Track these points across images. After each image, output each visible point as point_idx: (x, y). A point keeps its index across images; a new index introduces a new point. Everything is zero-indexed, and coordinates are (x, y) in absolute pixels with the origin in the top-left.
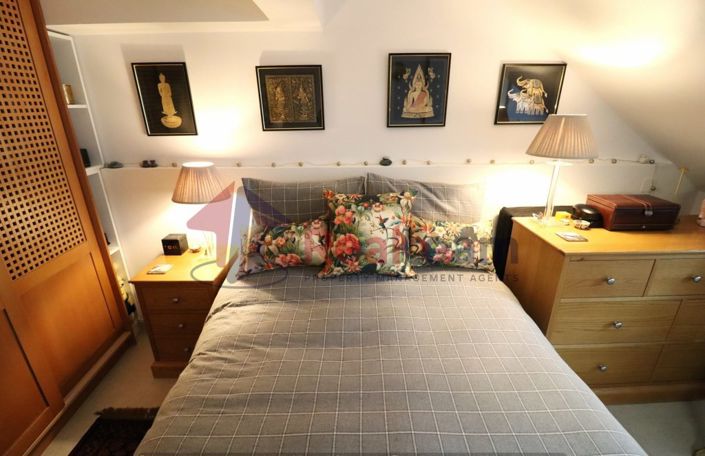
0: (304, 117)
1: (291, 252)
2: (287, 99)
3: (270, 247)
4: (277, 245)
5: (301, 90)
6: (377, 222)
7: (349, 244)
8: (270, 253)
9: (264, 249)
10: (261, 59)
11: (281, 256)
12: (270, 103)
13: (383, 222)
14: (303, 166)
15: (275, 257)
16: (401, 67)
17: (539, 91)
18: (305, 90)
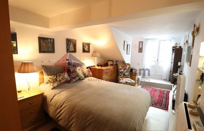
0: (50, 50)
1: (64, 79)
2: (46, 45)
3: (60, 79)
4: (61, 78)
5: (49, 44)
6: (78, 70)
7: (76, 74)
8: (60, 80)
9: (58, 80)
10: (39, 36)
11: (62, 80)
12: (42, 46)
13: (79, 69)
14: (51, 62)
15: (61, 81)
16: (69, 41)
17: (87, 47)
18: (50, 44)
